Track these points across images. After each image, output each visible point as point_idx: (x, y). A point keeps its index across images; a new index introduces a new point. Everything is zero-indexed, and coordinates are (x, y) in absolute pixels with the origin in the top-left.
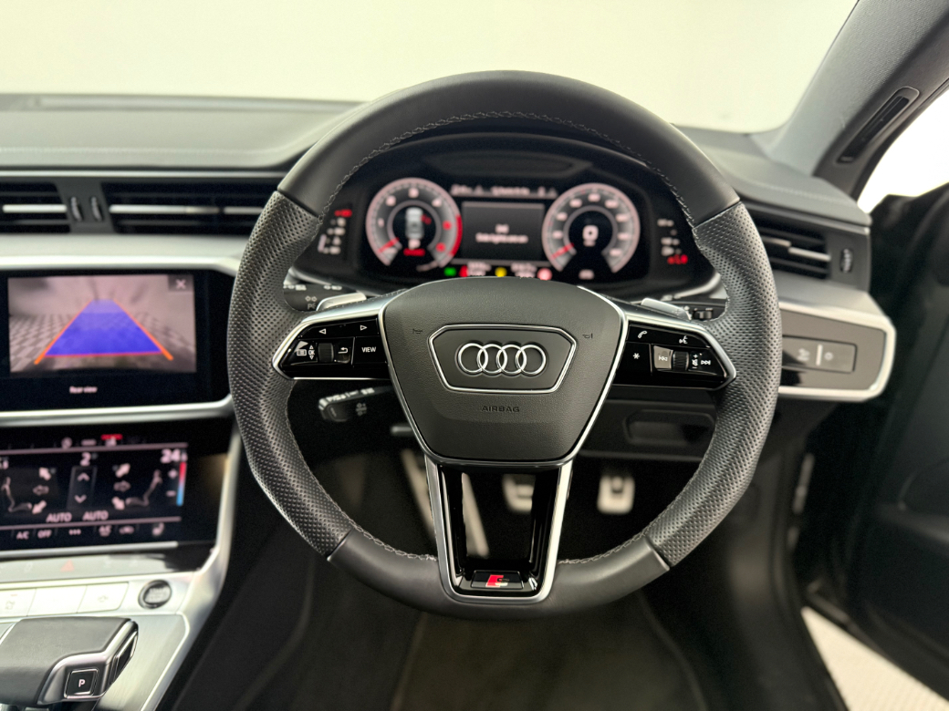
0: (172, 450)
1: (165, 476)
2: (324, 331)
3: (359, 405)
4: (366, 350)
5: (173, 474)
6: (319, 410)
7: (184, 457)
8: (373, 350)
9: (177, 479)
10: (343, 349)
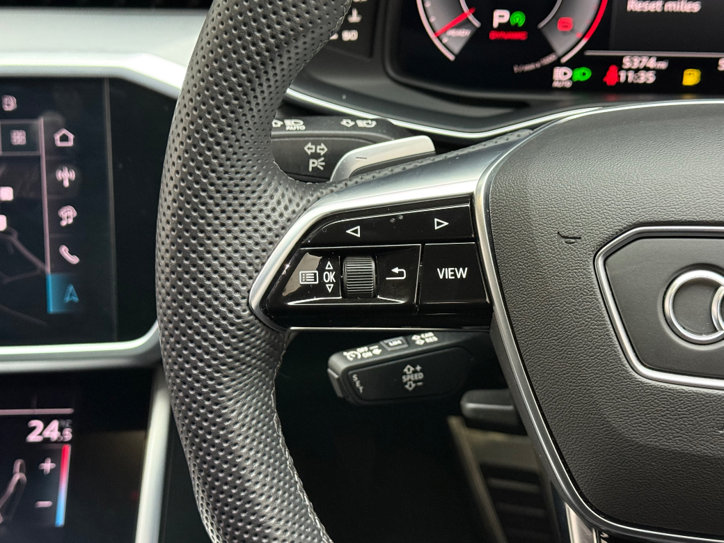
0: (47, 420)
1: (32, 469)
2: (355, 232)
3: (408, 369)
4: (447, 273)
5: (48, 466)
6: (327, 376)
7: (68, 434)
8: (462, 273)
9: (56, 472)
10: (396, 270)
